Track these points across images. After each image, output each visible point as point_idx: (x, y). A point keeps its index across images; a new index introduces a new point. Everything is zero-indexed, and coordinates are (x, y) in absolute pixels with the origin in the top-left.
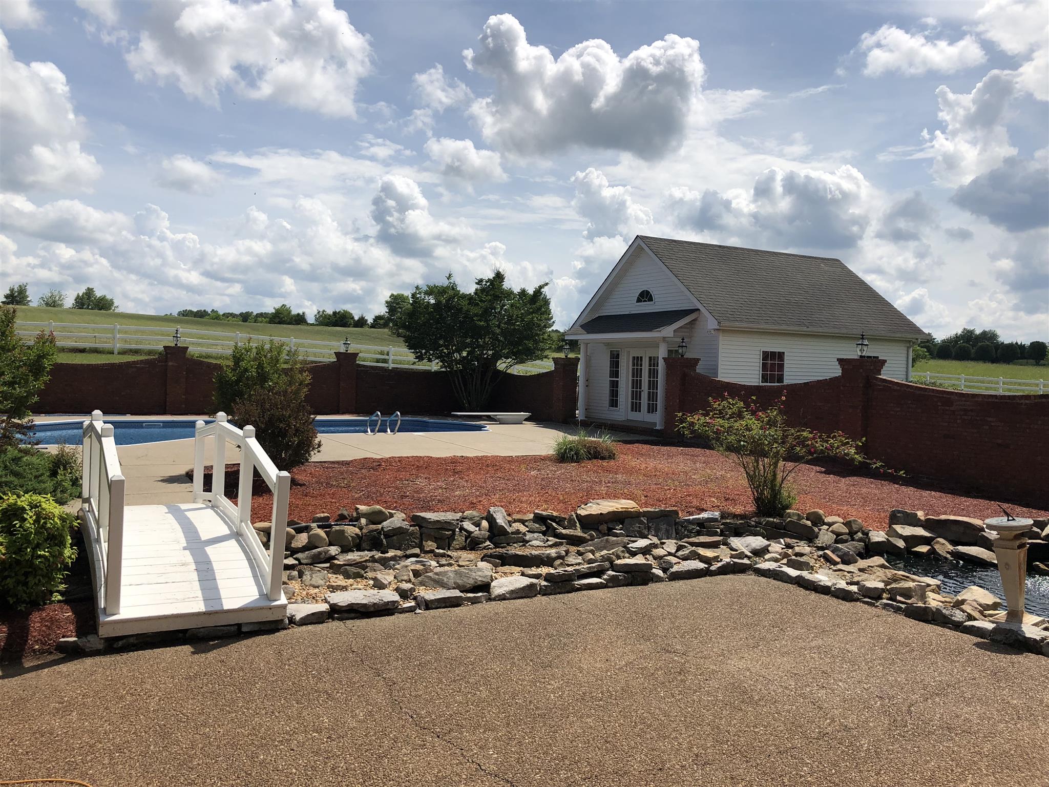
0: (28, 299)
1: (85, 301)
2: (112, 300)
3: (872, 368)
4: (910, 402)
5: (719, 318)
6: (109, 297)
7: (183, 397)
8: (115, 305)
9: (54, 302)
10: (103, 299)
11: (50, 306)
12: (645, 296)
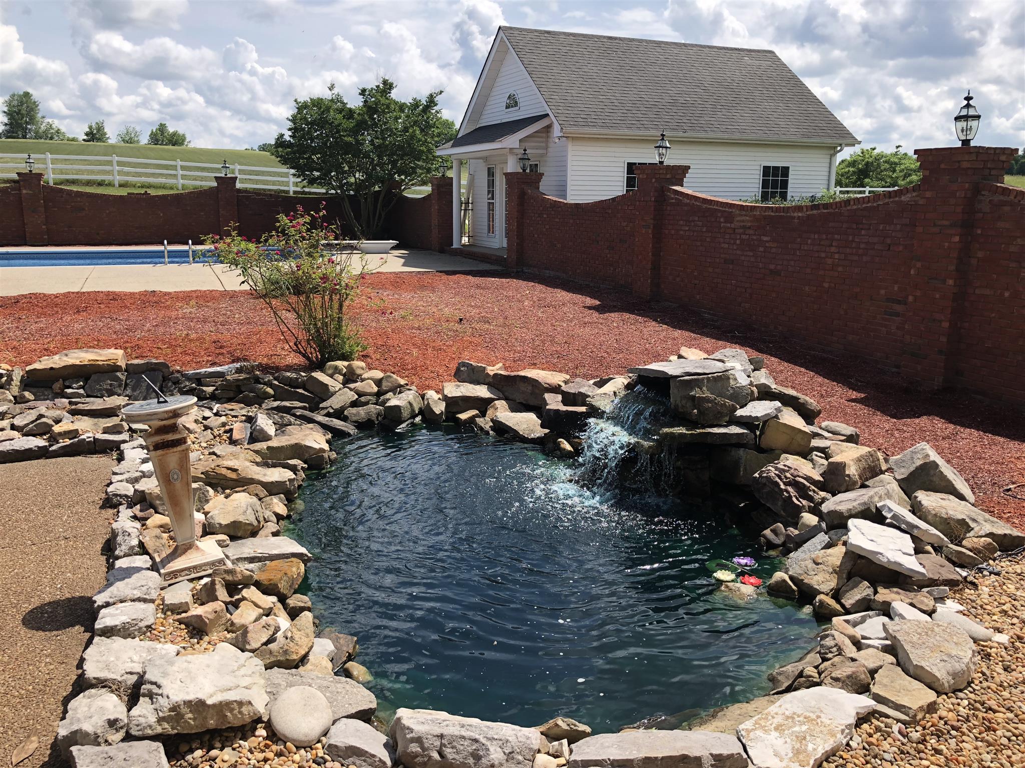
0: (107, 136)
1: (160, 137)
2: (184, 135)
3: (668, 176)
4: (696, 219)
5: (563, 123)
6: (181, 132)
7: (44, 227)
8: (187, 140)
9: (131, 138)
10: (175, 134)
11: (127, 142)
12: (512, 102)
